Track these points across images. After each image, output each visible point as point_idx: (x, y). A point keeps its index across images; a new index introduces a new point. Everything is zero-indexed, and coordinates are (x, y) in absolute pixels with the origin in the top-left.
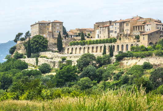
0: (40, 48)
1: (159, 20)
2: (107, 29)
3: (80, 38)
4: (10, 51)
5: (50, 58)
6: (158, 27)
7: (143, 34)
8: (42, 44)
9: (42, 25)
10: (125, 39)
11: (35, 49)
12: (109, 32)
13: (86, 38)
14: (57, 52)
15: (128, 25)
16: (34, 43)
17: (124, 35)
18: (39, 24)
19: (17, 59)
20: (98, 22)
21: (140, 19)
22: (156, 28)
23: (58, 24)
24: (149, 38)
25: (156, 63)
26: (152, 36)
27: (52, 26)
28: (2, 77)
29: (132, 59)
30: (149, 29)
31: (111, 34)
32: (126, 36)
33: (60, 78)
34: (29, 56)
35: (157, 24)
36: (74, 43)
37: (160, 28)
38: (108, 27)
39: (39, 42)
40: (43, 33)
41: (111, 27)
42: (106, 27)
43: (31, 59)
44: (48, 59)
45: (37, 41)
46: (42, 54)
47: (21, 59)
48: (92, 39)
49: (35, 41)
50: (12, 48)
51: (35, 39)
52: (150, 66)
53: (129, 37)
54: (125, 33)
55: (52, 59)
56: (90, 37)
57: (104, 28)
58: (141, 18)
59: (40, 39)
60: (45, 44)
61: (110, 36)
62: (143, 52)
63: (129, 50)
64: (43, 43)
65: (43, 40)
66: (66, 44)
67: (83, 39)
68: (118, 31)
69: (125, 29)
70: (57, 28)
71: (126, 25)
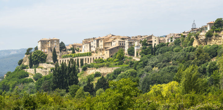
0: (39, 61)
1: (128, 37)
2: (89, 45)
3: (71, 51)
4: (18, 63)
5: (45, 69)
6: (120, 44)
7: (107, 49)
8: (41, 58)
9: (43, 42)
10: (100, 53)
11: (35, 61)
12: (90, 47)
13: (76, 51)
14: (52, 63)
15: (102, 42)
16: (34, 56)
17: (99, 50)
18: (41, 41)
19: (22, 69)
20: (85, 39)
21: (112, 37)
22: (119, 44)
23: (55, 41)
24: (110, 53)
25: (105, 72)
26: (113, 51)
27: (51, 43)
28: (2, 85)
29: (92, 69)
30: (115, 45)
31: (92, 48)
32: (101, 50)
33: (38, 85)
34: (31, 67)
35: (119, 41)
36: (65, 56)
37: (123, 44)
38: (90, 43)
39: (38, 56)
40: (44, 48)
41: (91, 43)
42: (88, 43)
43: (31, 69)
44: (42, 70)
45: (37, 55)
46: (41, 65)
47: (25, 70)
48: (80, 53)
49: (35, 55)
50: (20, 61)
51: (35, 54)
52: (100, 74)
53: (103, 51)
54: (100, 48)
55: (46, 69)
56: (80, 50)
57: (87, 44)
58: (112, 35)
59: (39, 53)
60: (42, 57)
61: (91, 50)
62: (99, 64)
63: (92, 62)
64: (41, 56)
65: (41, 54)
66: (60, 57)
67: (74, 52)
68: (96, 46)
69: (100, 45)
70: (55, 44)
71: (101, 42)
